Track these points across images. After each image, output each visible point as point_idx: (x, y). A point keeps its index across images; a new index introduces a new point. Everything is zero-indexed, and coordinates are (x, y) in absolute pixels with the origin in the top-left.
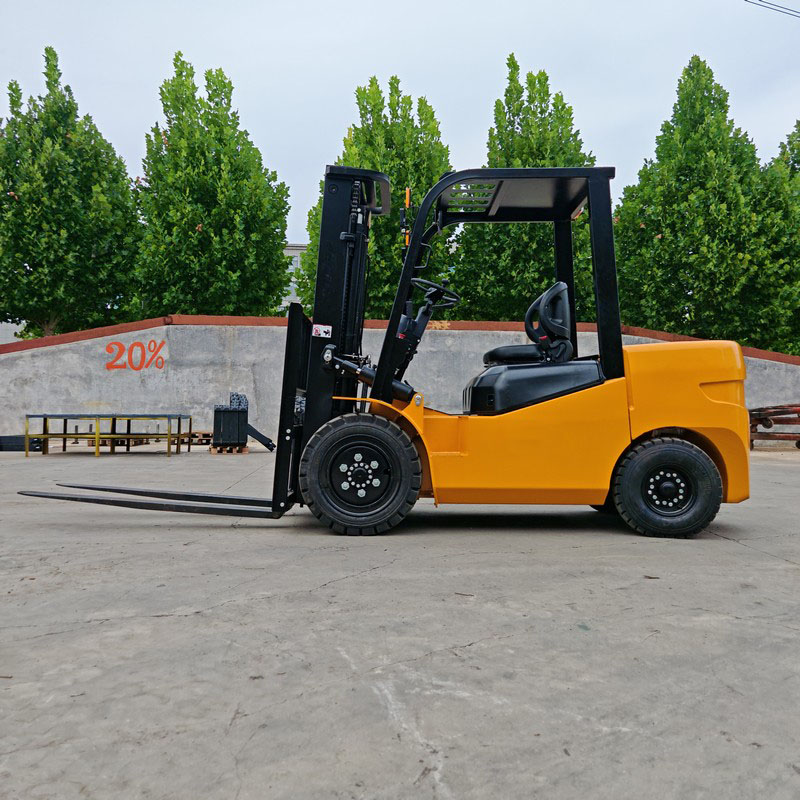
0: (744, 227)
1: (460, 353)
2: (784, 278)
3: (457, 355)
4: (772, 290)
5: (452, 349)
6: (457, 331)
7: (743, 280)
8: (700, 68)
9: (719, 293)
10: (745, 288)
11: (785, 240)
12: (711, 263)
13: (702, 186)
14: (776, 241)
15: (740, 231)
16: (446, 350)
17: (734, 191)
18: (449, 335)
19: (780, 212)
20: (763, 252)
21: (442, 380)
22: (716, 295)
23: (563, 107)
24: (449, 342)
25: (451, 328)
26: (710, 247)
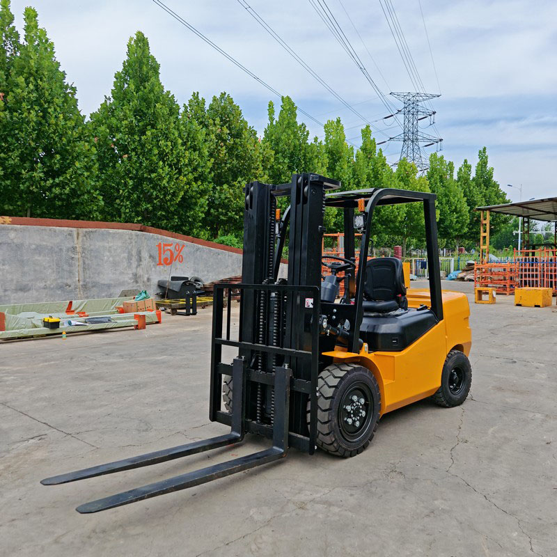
0: (181, 159)
1: (22, 244)
2: (200, 193)
3: (19, 247)
4: (194, 200)
5: (15, 241)
6: (19, 226)
7: (182, 193)
8: (144, 42)
9: (169, 200)
10: (183, 198)
11: (200, 170)
12: (165, 181)
13: (153, 126)
14: (195, 169)
15: (179, 161)
16: (9, 241)
17: (173, 134)
18: (12, 229)
19: (197, 152)
20: (191, 176)
21: (7, 267)
22: (167, 201)
23: (47, 41)
24: (12, 235)
25: (13, 223)
26: (164, 170)
